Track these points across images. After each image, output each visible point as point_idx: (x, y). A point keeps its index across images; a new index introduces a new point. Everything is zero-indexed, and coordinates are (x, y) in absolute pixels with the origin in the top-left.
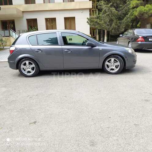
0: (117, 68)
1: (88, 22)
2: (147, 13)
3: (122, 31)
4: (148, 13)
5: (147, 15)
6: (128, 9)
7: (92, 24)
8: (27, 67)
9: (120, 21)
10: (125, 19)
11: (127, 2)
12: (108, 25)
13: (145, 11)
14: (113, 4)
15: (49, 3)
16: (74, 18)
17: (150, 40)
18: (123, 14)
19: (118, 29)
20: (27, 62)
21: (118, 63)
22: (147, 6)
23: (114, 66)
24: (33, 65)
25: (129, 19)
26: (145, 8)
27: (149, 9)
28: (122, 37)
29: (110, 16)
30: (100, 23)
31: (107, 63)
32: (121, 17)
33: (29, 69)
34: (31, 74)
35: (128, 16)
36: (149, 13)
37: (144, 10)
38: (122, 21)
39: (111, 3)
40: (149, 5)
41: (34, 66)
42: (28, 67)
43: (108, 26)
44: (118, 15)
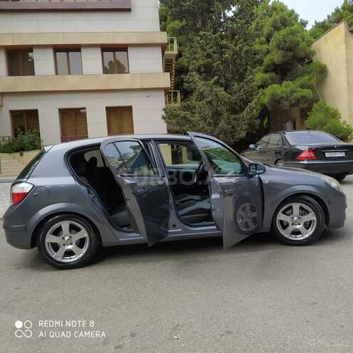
0: (307, 228)
1: (163, 118)
2: (287, 99)
3: (241, 136)
4: (289, 99)
5: (287, 103)
6: (250, 90)
7: (174, 121)
8: (63, 238)
9: (236, 116)
10: (246, 110)
11: (248, 76)
12: (209, 124)
13: (284, 95)
14: (220, 78)
15: (69, 74)
16: (129, 109)
17: (327, 155)
18: (240, 100)
19: (231, 132)
20: (65, 225)
21: (310, 214)
22: (286, 85)
23: (299, 224)
24: (84, 233)
25: (255, 111)
26: (284, 89)
27: (291, 91)
28: (254, 149)
29: (216, 104)
30: (192, 119)
31: (281, 217)
32: (236, 106)
33: (71, 244)
34: (74, 259)
35: (252, 104)
36: (291, 98)
37: (282, 93)
38: (241, 115)
39: (216, 78)
40: (289, 82)
41: (86, 235)
42: (66, 238)
43: (211, 126)
44: (231, 104)
